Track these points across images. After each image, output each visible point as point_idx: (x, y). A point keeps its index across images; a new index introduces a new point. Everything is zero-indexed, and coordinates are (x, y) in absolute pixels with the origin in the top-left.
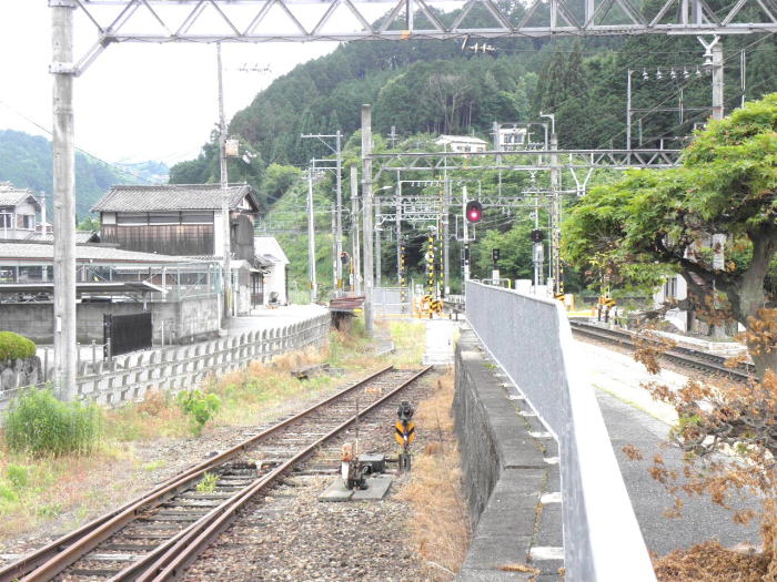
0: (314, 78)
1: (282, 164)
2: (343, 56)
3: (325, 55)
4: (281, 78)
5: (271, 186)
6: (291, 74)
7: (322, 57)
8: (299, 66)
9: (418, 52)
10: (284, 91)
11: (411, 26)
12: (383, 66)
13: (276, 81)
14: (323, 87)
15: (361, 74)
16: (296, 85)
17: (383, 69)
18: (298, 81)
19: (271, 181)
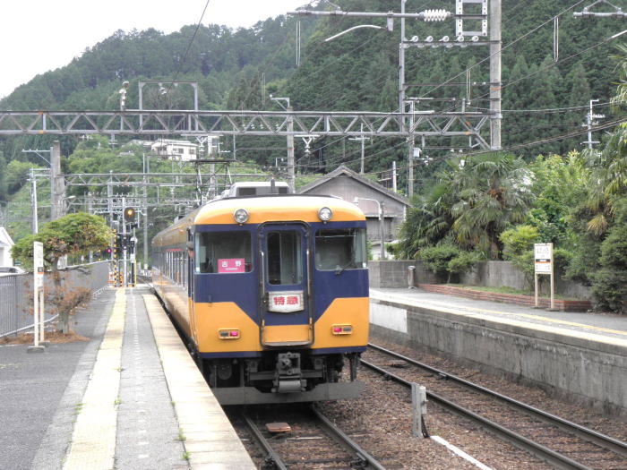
0: (51, 87)
1: (21, 161)
2: (76, 68)
3: (60, 68)
4: (22, 87)
5: (12, 180)
6: (31, 83)
7: (58, 69)
8: (38, 76)
9: (141, 67)
10: (24, 98)
11: (45, 128)
12: (111, 77)
13: (17, 89)
14: (59, 95)
15: (93, 84)
16: (35, 93)
17: (112, 81)
18: (36, 90)
19: (11, 175)
